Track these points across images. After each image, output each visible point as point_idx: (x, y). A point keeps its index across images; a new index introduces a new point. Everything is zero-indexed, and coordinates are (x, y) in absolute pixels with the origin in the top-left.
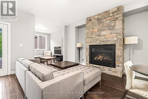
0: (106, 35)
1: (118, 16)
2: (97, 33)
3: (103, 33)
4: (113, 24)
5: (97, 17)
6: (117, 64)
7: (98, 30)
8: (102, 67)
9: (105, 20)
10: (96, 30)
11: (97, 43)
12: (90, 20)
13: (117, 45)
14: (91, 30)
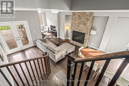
0: (82, 27)
1: (89, 18)
2: (77, 25)
3: (81, 26)
4: (86, 22)
5: (78, 14)
6: (84, 43)
7: (78, 23)
8: (78, 43)
9: (82, 18)
10: (77, 23)
11: (77, 30)
12: (75, 15)
13: (86, 34)
14: (75, 21)
